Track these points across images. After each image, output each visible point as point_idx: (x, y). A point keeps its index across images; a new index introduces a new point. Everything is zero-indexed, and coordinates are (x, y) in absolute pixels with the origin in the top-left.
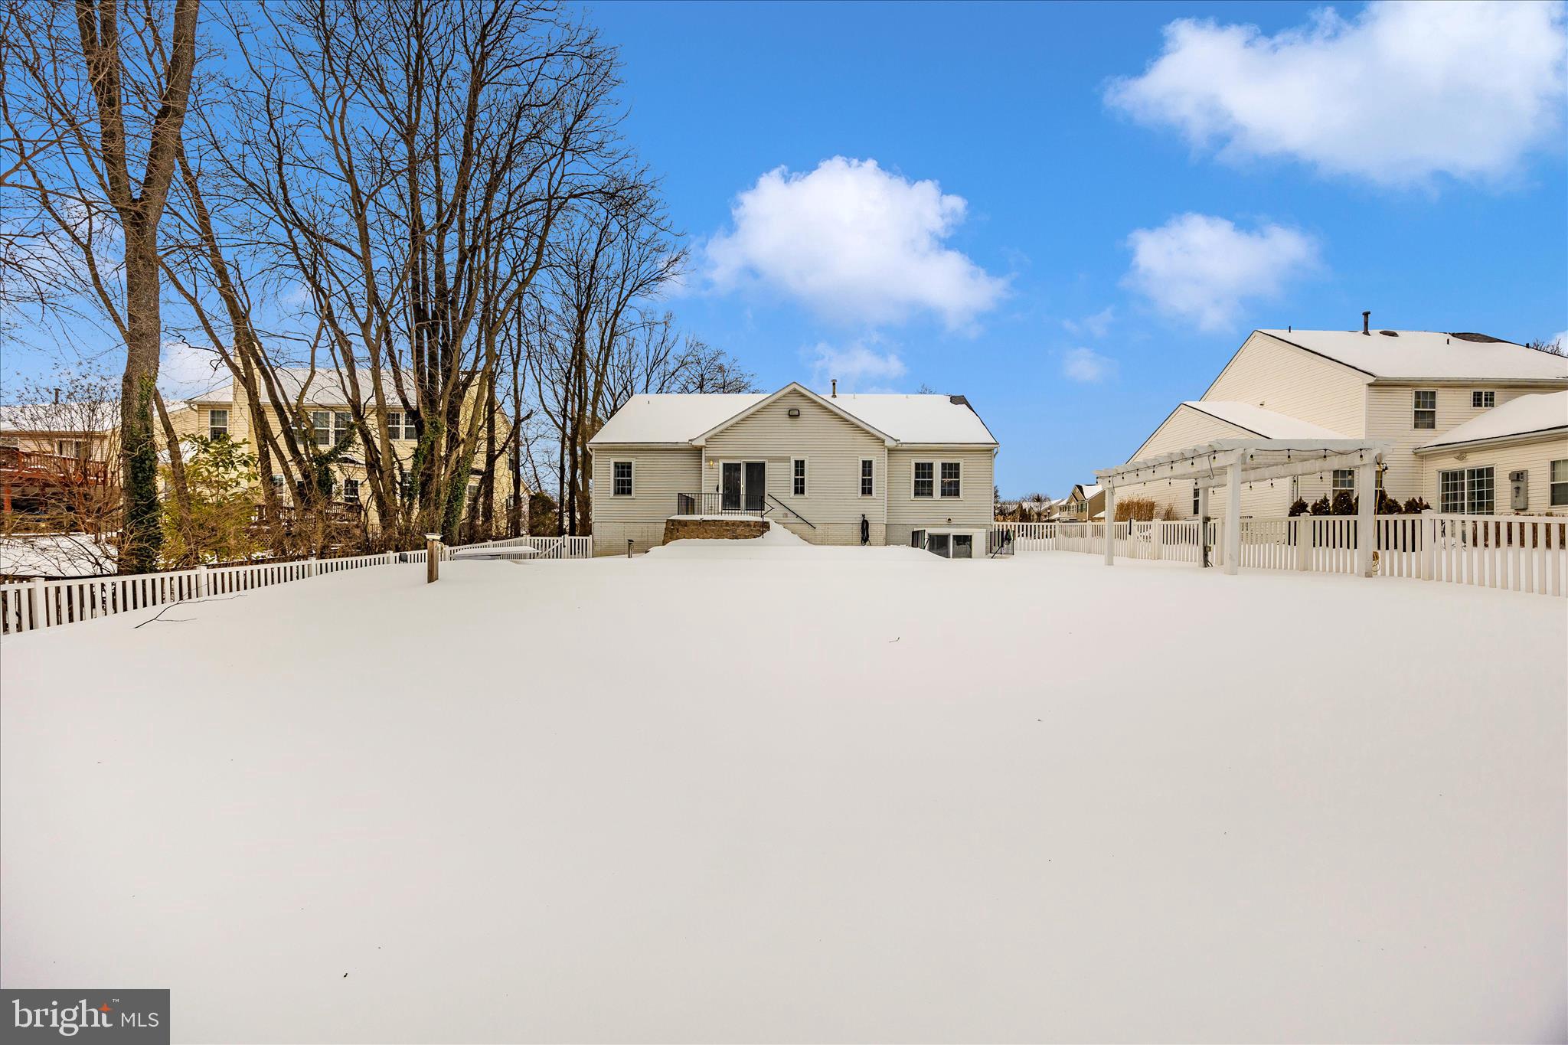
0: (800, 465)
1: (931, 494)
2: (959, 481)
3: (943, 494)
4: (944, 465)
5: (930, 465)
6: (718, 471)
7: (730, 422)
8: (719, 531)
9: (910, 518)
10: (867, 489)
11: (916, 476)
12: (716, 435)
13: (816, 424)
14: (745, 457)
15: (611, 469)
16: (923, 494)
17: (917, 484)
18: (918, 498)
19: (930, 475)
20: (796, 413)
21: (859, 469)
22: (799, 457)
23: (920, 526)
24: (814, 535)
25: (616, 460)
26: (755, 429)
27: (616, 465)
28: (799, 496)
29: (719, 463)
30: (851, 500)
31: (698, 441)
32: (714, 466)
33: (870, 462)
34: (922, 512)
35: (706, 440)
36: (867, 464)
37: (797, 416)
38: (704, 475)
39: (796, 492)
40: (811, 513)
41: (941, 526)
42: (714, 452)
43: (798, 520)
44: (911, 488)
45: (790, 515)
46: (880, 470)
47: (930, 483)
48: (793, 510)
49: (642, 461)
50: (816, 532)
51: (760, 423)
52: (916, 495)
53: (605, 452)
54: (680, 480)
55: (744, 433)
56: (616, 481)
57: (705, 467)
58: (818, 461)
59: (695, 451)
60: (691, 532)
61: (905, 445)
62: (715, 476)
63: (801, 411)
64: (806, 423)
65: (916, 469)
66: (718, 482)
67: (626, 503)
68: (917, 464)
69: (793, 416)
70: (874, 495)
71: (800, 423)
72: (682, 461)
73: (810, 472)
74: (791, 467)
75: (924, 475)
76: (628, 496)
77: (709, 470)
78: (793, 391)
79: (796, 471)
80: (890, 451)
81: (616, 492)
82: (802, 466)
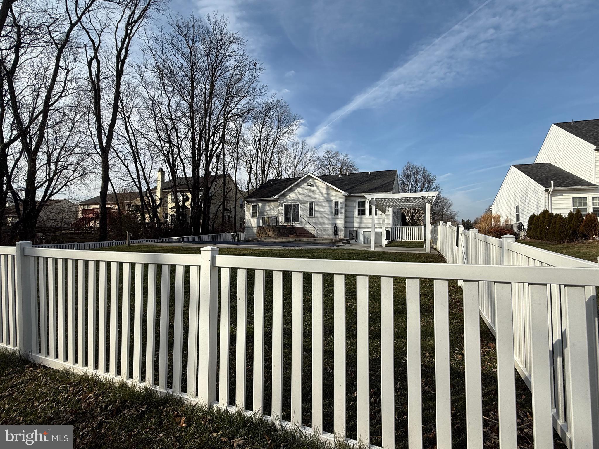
3: (370, 214)
5: (365, 202)
6: (283, 207)
7: (287, 189)
8: (274, 231)
9: (356, 225)
10: (337, 213)
11: (358, 207)
12: (282, 194)
13: (318, 188)
14: (292, 202)
15: (251, 208)
16: (362, 215)
17: (359, 210)
18: (359, 216)
19: (365, 207)
20: (310, 184)
21: (333, 205)
22: (311, 201)
23: (360, 228)
24: (317, 232)
25: (253, 205)
26: (296, 191)
27: (253, 206)
28: (311, 216)
29: (283, 205)
30: (330, 218)
31: (276, 197)
32: (282, 206)
33: (338, 202)
34: (361, 222)
35: (279, 196)
36: (336, 203)
37: (311, 185)
38: (279, 210)
39: (310, 215)
40: (315, 223)
41: (369, 228)
42: (282, 200)
43: (311, 226)
44: (356, 212)
45: (308, 224)
46: (341, 205)
47: (365, 210)
48: (309, 222)
49: (260, 205)
50: (318, 231)
51: (298, 189)
52: (358, 215)
53: (249, 202)
54: (273, 211)
55: (292, 193)
56: (252, 212)
57: (279, 206)
58: (318, 203)
59: (276, 201)
60: (265, 231)
61: (352, 194)
62: (282, 210)
63: (312, 183)
64: (314, 188)
65: (358, 204)
66: (283, 212)
67: (256, 220)
68: (359, 202)
69: (309, 186)
70: (339, 216)
71: (312, 188)
72: (273, 205)
73: (316, 208)
74: (308, 205)
75: (362, 207)
76: (256, 218)
77: (280, 208)
78: (309, 176)
79: (310, 207)
80: (346, 197)
81: (252, 216)
82: (313, 205)
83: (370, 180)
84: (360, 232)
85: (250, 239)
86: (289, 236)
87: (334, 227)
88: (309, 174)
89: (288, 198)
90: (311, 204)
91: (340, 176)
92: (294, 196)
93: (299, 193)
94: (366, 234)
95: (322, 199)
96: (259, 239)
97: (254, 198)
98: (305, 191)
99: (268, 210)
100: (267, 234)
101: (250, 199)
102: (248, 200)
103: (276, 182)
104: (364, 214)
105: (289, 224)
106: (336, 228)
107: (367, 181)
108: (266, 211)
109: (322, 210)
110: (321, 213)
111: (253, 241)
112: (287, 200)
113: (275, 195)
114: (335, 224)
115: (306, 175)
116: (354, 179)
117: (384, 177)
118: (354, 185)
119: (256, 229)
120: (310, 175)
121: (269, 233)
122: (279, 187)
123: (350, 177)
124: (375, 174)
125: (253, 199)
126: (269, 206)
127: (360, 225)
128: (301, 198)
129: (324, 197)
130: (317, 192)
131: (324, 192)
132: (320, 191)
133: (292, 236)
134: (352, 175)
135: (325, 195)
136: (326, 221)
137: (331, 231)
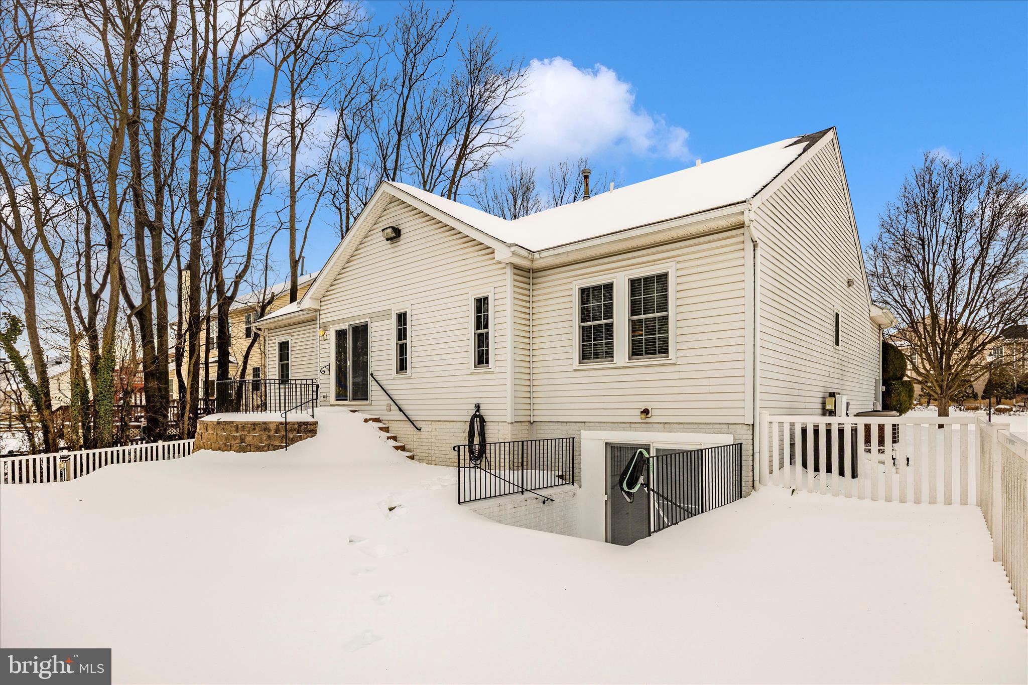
0: (402, 318)
1: (610, 354)
2: (666, 318)
3: (636, 351)
4: (634, 284)
5: (609, 288)
6: (329, 343)
10: (485, 352)
15: (277, 352)
16: (598, 354)
17: (586, 332)
18: (586, 365)
19: (610, 311)
21: (471, 316)
22: (401, 307)
23: (590, 425)
25: (280, 339)
28: (402, 373)
29: (329, 332)
32: (325, 337)
33: (486, 300)
35: (319, 299)
36: (482, 305)
39: (399, 368)
41: (630, 425)
42: (327, 315)
43: (401, 416)
44: (572, 343)
45: (393, 406)
46: (499, 313)
47: (611, 328)
48: (396, 398)
51: (365, 261)
52: (585, 356)
55: (351, 281)
56: (281, 367)
62: (327, 351)
63: (400, 228)
65: (583, 302)
66: (329, 360)
68: (584, 292)
70: (491, 365)
73: (412, 332)
74: (392, 325)
75: (597, 314)
77: (322, 343)
79: (399, 333)
82: (406, 322)
87: (473, 422)
89: (340, 301)
90: (403, 320)
98: (385, 266)
104: (610, 352)
114: (477, 407)
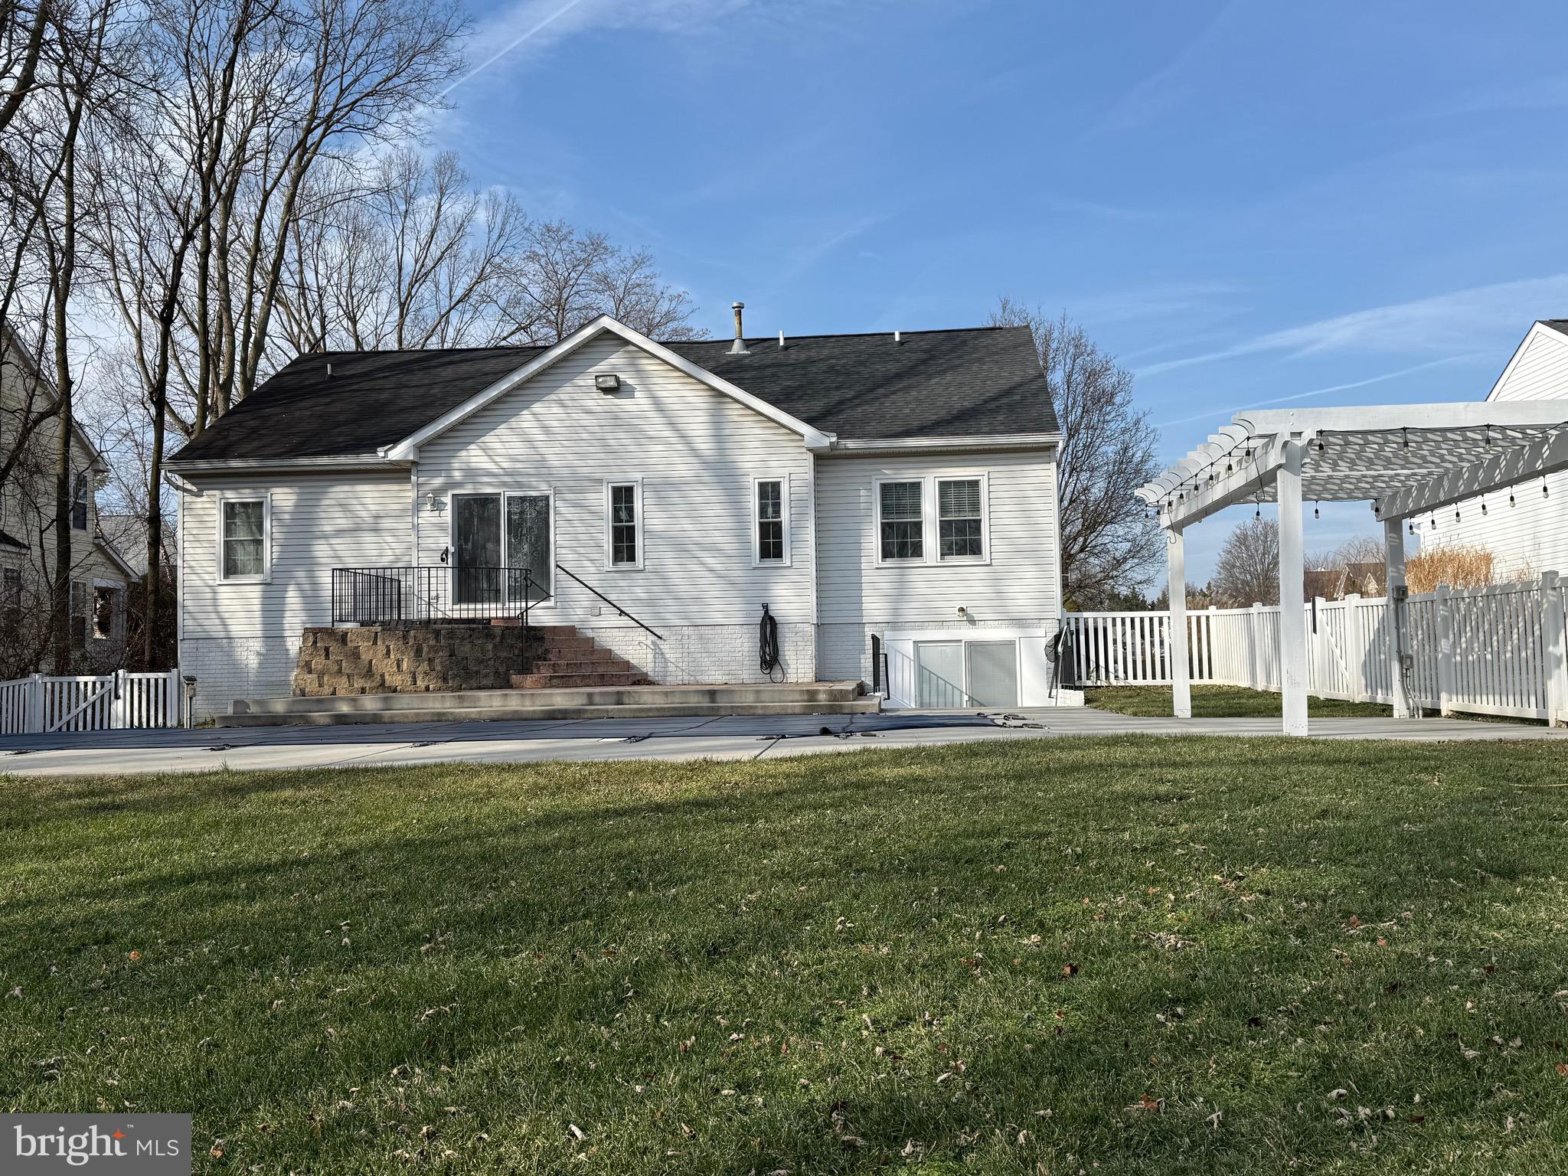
1: (919, 552)
2: (979, 520)
3: (946, 551)
4: (945, 487)
5: (916, 487)
6: (447, 515)
7: (470, 407)
8: (418, 653)
9: (874, 608)
10: (771, 545)
11: (886, 510)
12: (441, 436)
13: (659, 406)
14: (504, 484)
15: (217, 518)
16: (902, 553)
17: (886, 529)
18: (890, 563)
19: (917, 510)
20: (612, 383)
21: (753, 502)
22: (621, 479)
23: (895, 625)
24: (658, 653)
25: (232, 496)
26: (526, 420)
27: (230, 510)
28: (625, 566)
29: (447, 499)
30: (737, 573)
31: (400, 452)
32: (438, 506)
33: (776, 486)
34: (899, 595)
35: (420, 448)
36: (770, 493)
37: (616, 389)
38: (416, 528)
39: (618, 557)
40: (651, 602)
41: (942, 623)
42: (436, 473)
43: (624, 621)
44: (873, 540)
45: (606, 608)
46: (797, 502)
47: (918, 527)
48: (611, 597)
49: (283, 497)
50: (665, 647)
51: (537, 407)
52: (886, 554)
53: (203, 481)
54: (368, 538)
55: (502, 430)
56: (229, 546)
57: (417, 507)
58: (663, 488)
59: (398, 472)
60: (356, 655)
61: (851, 444)
62: (441, 528)
63: (622, 376)
64: (637, 404)
65: (884, 498)
66: (446, 541)
67: (254, 594)
68: (885, 488)
69: (607, 391)
70: (786, 560)
71: (625, 403)
72: (370, 497)
73: (646, 513)
74: (604, 501)
75: (901, 511)
76: (257, 578)
77: (427, 516)
78: (606, 334)
79: (616, 510)
80: (822, 459)
81: (231, 569)
82: (629, 499)
83: (910, 372)
84: (900, 645)
85: (279, 707)
86: (515, 678)
87: (763, 625)
88: (607, 322)
89: (474, 456)
90: (623, 496)
91: (737, 345)
92: (518, 448)
93: (546, 429)
94: (930, 655)
95: (683, 468)
96: (345, 708)
97: (242, 456)
98: (587, 420)
99: (339, 533)
100: (369, 673)
101: (219, 464)
102: (203, 465)
103: (359, 368)
104: (917, 551)
105: (490, 610)
106: (769, 630)
107: (899, 376)
108: (326, 537)
109: (686, 526)
110: (681, 547)
111: (307, 721)
112: (471, 473)
113: (396, 441)
114: (766, 607)
115: (589, 331)
116: (823, 366)
117: (980, 360)
118: (836, 396)
119: (257, 645)
120: (616, 327)
121: (386, 667)
122: (384, 396)
123: (793, 354)
124: (924, 345)
125: (235, 464)
126: (344, 507)
127: (896, 611)
128: (553, 461)
129: (694, 452)
130: (656, 426)
131: (698, 426)
132: (672, 425)
133: (529, 679)
134: (807, 347)
135: (704, 445)
136: (713, 591)
137: (744, 645)
